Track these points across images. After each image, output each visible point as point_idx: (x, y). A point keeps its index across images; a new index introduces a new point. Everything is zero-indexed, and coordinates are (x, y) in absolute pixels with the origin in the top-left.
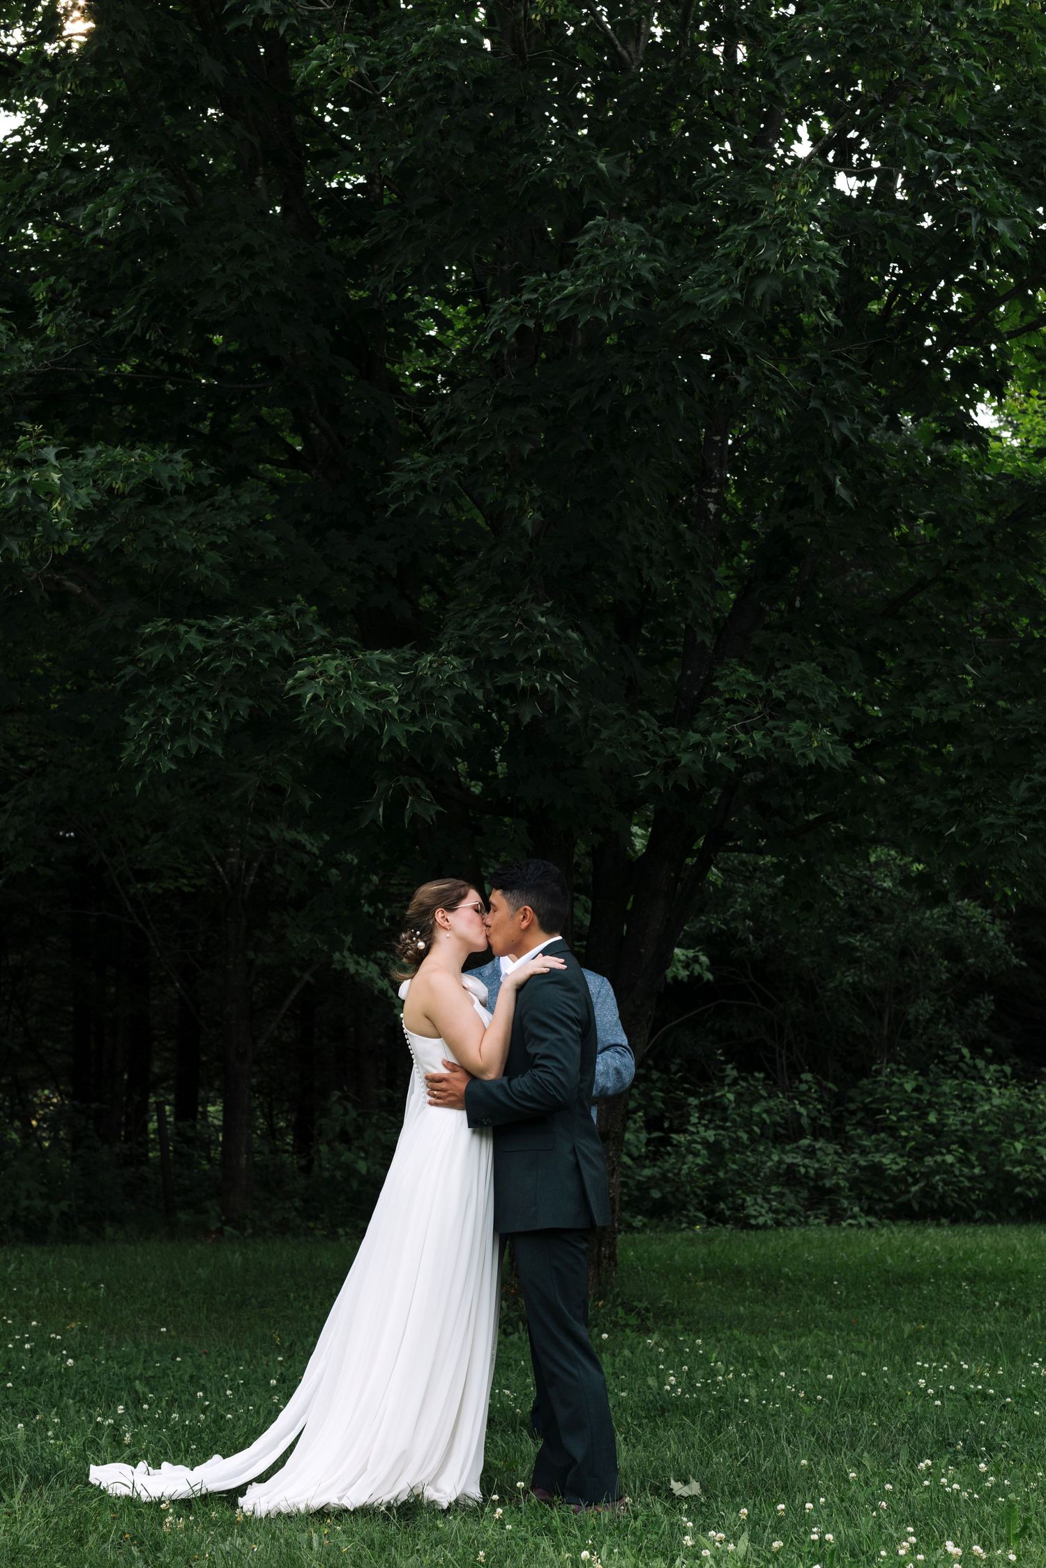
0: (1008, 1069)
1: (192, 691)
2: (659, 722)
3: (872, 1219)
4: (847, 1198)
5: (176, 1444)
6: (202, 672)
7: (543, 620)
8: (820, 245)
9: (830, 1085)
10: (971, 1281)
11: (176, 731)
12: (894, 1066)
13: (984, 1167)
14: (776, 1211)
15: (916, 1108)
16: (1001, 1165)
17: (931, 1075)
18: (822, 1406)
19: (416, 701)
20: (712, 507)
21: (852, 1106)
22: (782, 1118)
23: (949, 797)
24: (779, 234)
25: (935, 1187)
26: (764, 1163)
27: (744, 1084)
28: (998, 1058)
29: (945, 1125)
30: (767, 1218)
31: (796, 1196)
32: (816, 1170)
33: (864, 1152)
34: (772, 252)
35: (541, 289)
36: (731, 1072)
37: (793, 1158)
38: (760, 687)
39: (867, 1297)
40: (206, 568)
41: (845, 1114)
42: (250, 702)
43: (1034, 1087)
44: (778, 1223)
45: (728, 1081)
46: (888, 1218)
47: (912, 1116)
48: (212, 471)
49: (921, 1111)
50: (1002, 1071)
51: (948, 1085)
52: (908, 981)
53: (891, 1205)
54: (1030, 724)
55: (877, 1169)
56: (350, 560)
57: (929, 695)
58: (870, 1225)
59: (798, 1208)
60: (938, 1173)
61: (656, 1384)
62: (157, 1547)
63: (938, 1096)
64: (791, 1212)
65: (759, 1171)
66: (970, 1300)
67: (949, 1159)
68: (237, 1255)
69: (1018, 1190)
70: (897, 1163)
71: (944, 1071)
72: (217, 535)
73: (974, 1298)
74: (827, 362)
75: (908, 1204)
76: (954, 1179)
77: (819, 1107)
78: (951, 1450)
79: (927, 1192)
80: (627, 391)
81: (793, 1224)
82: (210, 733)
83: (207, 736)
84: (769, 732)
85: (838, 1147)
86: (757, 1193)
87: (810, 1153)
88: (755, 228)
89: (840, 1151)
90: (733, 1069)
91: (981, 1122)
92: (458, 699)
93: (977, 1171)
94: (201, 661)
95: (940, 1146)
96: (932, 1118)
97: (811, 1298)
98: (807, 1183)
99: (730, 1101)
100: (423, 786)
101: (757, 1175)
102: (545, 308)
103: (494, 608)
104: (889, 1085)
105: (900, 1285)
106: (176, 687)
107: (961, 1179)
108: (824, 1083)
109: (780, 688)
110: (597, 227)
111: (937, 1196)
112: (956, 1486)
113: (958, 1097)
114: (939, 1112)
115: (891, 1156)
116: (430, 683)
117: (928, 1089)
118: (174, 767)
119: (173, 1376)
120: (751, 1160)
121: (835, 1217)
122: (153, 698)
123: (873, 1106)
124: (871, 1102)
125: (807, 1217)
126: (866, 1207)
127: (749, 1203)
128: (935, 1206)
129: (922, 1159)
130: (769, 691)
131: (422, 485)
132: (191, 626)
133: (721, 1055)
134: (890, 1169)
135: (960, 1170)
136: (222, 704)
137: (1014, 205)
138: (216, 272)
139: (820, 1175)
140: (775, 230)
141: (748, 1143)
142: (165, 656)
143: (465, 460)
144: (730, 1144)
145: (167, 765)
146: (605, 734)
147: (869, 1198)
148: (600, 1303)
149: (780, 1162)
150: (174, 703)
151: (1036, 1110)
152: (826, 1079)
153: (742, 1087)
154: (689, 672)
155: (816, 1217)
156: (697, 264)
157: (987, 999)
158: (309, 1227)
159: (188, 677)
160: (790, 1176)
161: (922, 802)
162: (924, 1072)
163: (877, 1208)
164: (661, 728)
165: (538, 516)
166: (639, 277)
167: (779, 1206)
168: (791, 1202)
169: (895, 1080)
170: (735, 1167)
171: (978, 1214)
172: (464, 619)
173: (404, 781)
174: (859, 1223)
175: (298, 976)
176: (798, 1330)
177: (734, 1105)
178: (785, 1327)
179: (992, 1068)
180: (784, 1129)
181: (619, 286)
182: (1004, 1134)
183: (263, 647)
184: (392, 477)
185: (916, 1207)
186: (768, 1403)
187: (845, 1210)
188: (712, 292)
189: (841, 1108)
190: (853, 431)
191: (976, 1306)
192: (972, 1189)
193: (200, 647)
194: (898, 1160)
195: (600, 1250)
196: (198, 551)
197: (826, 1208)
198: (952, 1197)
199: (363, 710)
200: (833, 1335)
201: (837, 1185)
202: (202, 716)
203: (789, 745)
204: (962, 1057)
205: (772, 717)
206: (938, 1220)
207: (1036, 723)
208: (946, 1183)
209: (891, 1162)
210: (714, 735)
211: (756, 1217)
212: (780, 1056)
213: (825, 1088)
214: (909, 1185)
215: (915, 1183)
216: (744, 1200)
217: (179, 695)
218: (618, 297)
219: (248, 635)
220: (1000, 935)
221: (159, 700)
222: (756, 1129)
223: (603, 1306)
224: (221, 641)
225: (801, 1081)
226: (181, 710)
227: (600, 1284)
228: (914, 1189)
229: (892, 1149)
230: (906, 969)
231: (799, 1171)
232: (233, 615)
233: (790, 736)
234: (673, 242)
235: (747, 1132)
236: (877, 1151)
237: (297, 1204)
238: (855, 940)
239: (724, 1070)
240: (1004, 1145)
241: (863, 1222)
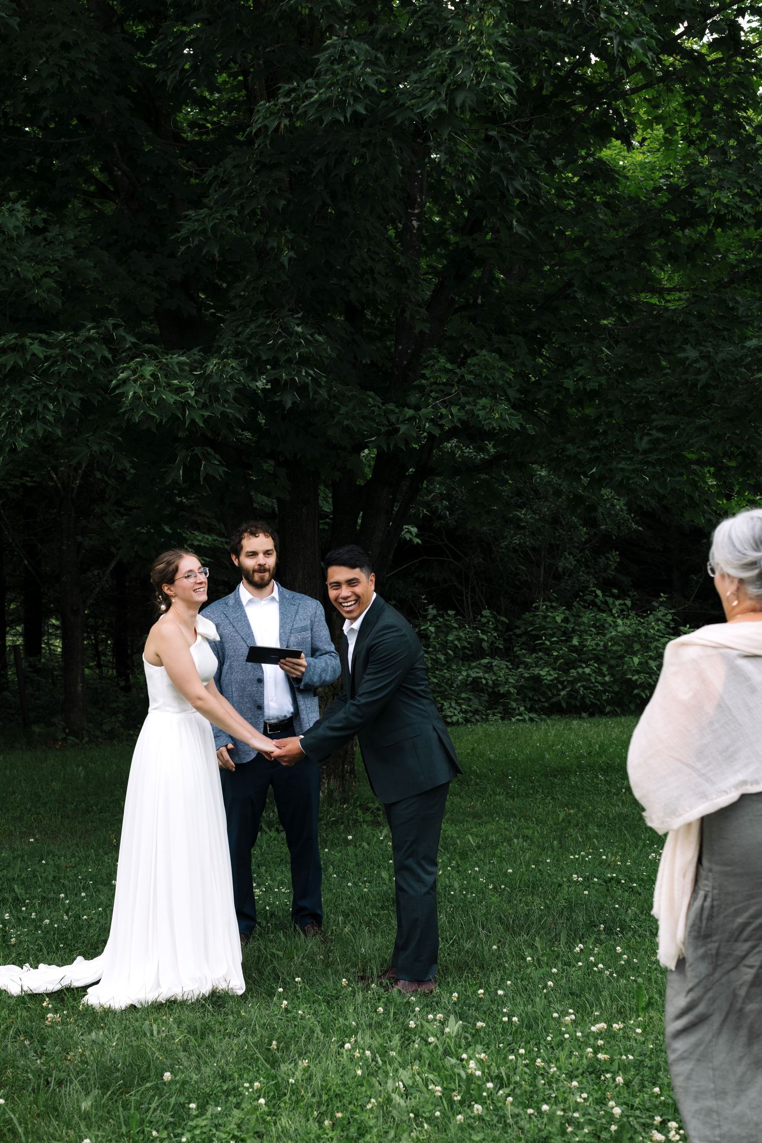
0: (629, 603)
1: (36, 388)
2: (382, 400)
3: (533, 715)
4: (516, 700)
5: (48, 944)
6: (45, 373)
7: (299, 329)
8: (502, 66)
9: (503, 619)
10: (605, 772)
11: (27, 419)
12: (549, 604)
13: (612, 675)
14: (465, 712)
15: (564, 633)
16: (624, 673)
17: (575, 610)
18: (506, 893)
19: (205, 393)
20: (415, 223)
21: (518, 631)
22: (469, 643)
23: (591, 446)
24: (472, 56)
25: (577, 691)
26: (457, 677)
27: (441, 620)
28: (622, 595)
29: (584, 646)
30: (459, 717)
31: (479, 699)
32: (493, 681)
33: (527, 666)
34: (468, 71)
35: (293, 95)
36: (432, 611)
37: (477, 673)
38: (456, 373)
39: (533, 788)
40: (44, 291)
41: (513, 637)
42: (81, 396)
43: (648, 616)
44: (467, 721)
45: (430, 617)
46: (545, 714)
47: (562, 641)
48: (44, 216)
49: (567, 636)
50: (625, 604)
51: (587, 617)
52: (558, 543)
53: (546, 705)
54: (649, 393)
55: (537, 679)
56: (148, 274)
57: (576, 370)
58: (532, 720)
59: (481, 708)
60: (580, 681)
61: (388, 877)
62: (43, 1040)
63: (579, 625)
64: (476, 712)
65: (452, 683)
66: (605, 788)
67: (587, 670)
68: (81, 768)
69: (636, 691)
70: (551, 675)
71: (584, 607)
72: (50, 265)
73: (607, 786)
74: (503, 138)
75: (558, 704)
76: (591, 685)
77: (495, 634)
78: (596, 930)
79: (574, 693)
80: (356, 161)
81: (477, 721)
82: (52, 419)
83: (50, 422)
84: (462, 407)
85: (509, 664)
86: (451, 699)
87: (489, 668)
88: (453, 53)
89: (510, 666)
90: (433, 608)
91: (610, 644)
92: (237, 390)
93: (607, 679)
94: (43, 366)
95: (580, 661)
96: (575, 642)
97: (493, 791)
98: (487, 690)
99: (432, 632)
100: (212, 452)
101: (451, 686)
102: (296, 108)
103: (261, 320)
104: (545, 617)
105: (555, 776)
106: (25, 385)
107: (596, 684)
108: (499, 617)
109: (471, 372)
110: (333, 45)
111: (579, 697)
112: (601, 966)
113: (594, 626)
114: (580, 637)
115: (546, 669)
116: (215, 379)
117: (572, 619)
118: (26, 446)
119: (41, 877)
120: (447, 675)
121: (507, 714)
122: (8, 394)
123: (533, 633)
124: (532, 630)
125: (488, 715)
126: (529, 706)
127: (446, 707)
128: (578, 704)
129: (568, 670)
130: (463, 376)
131: (204, 231)
132: (33, 339)
133: (425, 599)
134: (546, 679)
135: (596, 678)
136: (60, 398)
137: (642, 27)
138: (42, 64)
139: (496, 684)
140: (468, 54)
141: (445, 662)
142: (15, 362)
143: (235, 213)
144: (431, 664)
145: (21, 445)
146: (343, 410)
147: (531, 699)
148: (345, 806)
149: (468, 676)
150: (24, 398)
151: (649, 633)
152: (499, 613)
153: (440, 622)
154: (400, 347)
155: (494, 715)
156: (408, 73)
157: (614, 554)
158: (129, 734)
159: (34, 378)
160: (475, 686)
161: (571, 450)
162: (569, 608)
163: (536, 706)
164: (383, 404)
165: (292, 254)
166: (367, 87)
167: (467, 708)
168: (475, 704)
169: (549, 614)
170: (435, 680)
171: (608, 709)
172: (238, 327)
173: (198, 450)
174: (525, 719)
175: (115, 552)
176: (485, 818)
177: (434, 635)
178: (476, 816)
179: (617, 603)
180: (470, 651)
181: (352, 94)
182: (626, 651)
183: (89, 355)
184: (182, 226)
185: (564, 705)
186: (467, 893)
187: (514, 709)
188: (424, 104)
189: (511, 633)
190: (523, 186)
191: (608, 792)
192: (605, 691)
193: (42, 356)
194: (552, 672)
195: (343, 767)
196: (37, 278)
197: (501, 708)
198: (589, 697)
199: (172, 401)
200: (509, 821)
201: (509, 692)
202: (46, 407)
203: (478, 416)
204: (597, 596)
205: (465, 394)
206: (580, 714)
207: (653, 392)
208: (585, 688)
209: (546, 674)
210: (423, 410)
211: (451, 717)
212: (467, 598)
213: (499, 621)
214: (559, 690)
215: (563, 689)
216: (443, 705)
217: (28, 391)
218: (352, 102)
219: (77, 346)
220: (625, 508)
221: (13, 396)
222: (450, 652)
223: (347, 808)
224: (57, 351)
225: (482, 616)
226: (29, 402)
227: (344, 791)
228: (563, 693)
229: (547, 664)
230: (557, 534)
231: (482, 682)
232: (66, 331)
233: (479, 410)
234: (390, 53)
235: (443, 654)
236: (537, 666)
237: (120, 719)
238: (521, 514)
239: (426, 610)
240: (626, 659)
241: (527, 718)
